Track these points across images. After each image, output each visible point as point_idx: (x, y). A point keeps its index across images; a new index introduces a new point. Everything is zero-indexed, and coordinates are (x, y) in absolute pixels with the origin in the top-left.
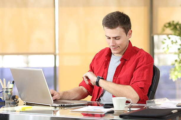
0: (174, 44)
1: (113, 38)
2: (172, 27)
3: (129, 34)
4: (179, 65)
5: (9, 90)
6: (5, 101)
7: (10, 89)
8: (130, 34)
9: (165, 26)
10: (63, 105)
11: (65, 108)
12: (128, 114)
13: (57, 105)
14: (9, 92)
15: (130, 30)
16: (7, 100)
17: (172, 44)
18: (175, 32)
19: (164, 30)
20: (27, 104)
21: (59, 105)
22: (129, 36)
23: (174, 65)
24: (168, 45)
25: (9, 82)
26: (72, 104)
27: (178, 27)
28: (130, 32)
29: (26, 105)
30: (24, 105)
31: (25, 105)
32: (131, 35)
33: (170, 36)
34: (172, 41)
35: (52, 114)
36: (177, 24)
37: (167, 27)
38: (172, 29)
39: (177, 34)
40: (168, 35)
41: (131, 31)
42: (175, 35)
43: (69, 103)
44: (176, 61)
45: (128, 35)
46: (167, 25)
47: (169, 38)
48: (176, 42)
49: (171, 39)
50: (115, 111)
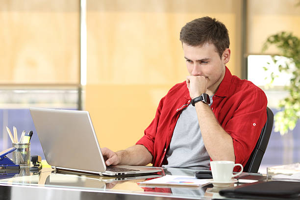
0: (283, 71)
1: (197, 61)
2: (281, 43)
3: (225, 56)
4: (291, 107)
5: (24, 147)
6: (19, 165)
7: (25, 144)
8: (228, 56)
9: (268, 40)
10: (121, 173)
11: (126, 179)
12: (233, 190)
13: (112, 173)
14: (24, 151)
15: (227, 49)
16: (21, 163)
17: (280, 71)
18: (286, 51)
19: (265, 47)
20: (58, 171)
21: (116, 173)
22: (225, 59)
23: (283, 107)
24: (272, 73)
25: (23, 134)
26: (137, 172)
27: (290, 42)
28: (226, 52)
29: (57, 173)
30: (53, 172)
31: (55, 172)
32: (229, 59)
33: (277, 58)
34: (280, 66)
35: (103, 187)
36: (290, 37)
37: (272, 42)
38: (280, 47)
39: (288, 54)
40: (273, 55)
41: (229, 51)
42: (285, 56)
43: (131, 170)
44: (287, 100)
45: (223, 58)
46: (272, 39)
47: (275, 61)
48: (287, 68)
49: (278, 63)
50: (214, 185)
